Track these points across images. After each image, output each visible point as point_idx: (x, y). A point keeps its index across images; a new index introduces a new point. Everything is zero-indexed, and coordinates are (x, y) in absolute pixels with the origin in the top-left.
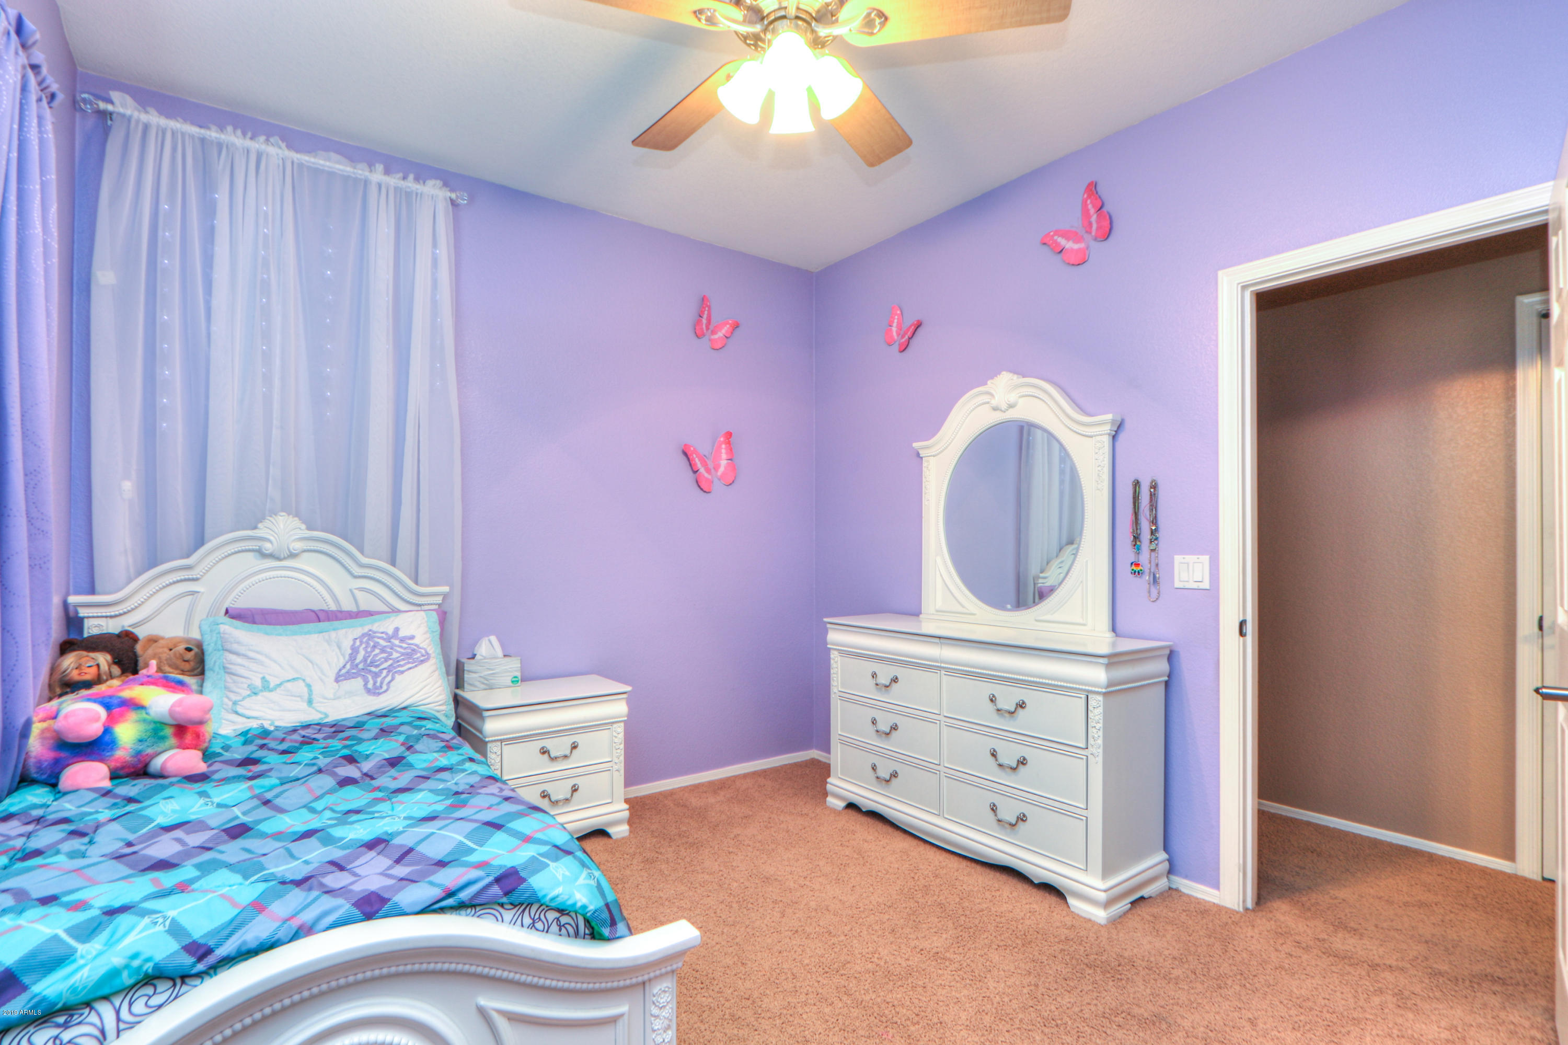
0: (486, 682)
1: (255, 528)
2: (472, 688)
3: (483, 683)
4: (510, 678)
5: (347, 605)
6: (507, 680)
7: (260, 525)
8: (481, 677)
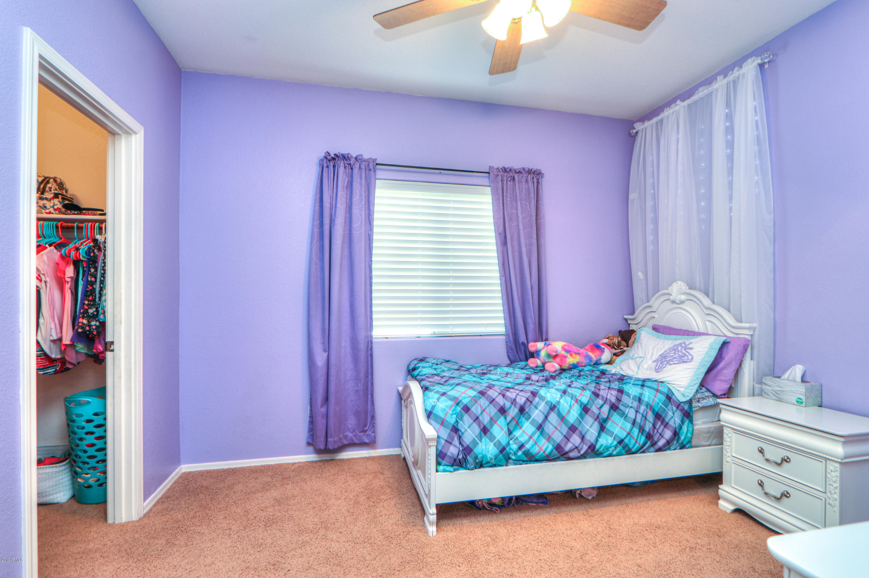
0: (776, 395)
1: (667, 289)
2: (767, 396)
3: (775, 395)
4: (796, 398)
5: (702, 330)
6: (794, 399)
7: (670, 288)
8: (773, 390)
